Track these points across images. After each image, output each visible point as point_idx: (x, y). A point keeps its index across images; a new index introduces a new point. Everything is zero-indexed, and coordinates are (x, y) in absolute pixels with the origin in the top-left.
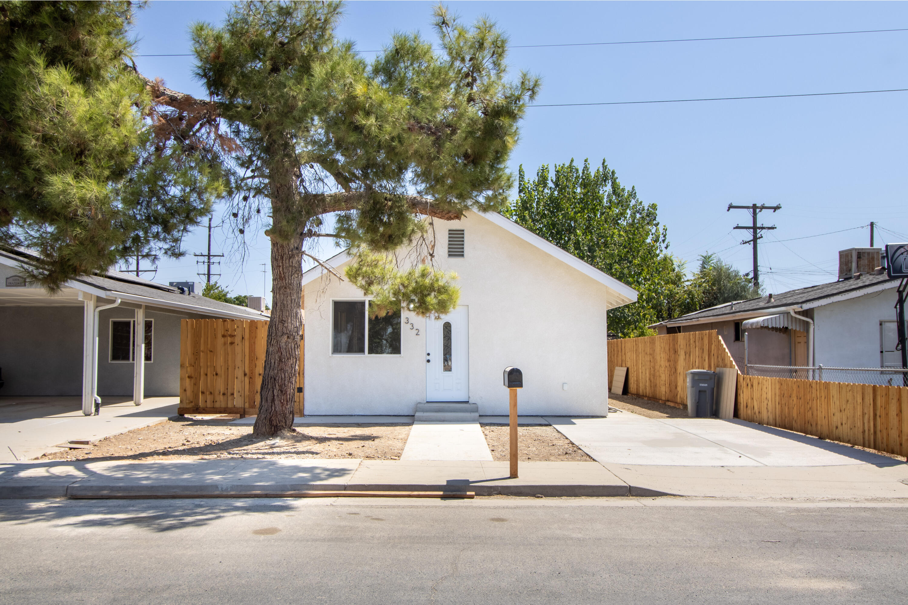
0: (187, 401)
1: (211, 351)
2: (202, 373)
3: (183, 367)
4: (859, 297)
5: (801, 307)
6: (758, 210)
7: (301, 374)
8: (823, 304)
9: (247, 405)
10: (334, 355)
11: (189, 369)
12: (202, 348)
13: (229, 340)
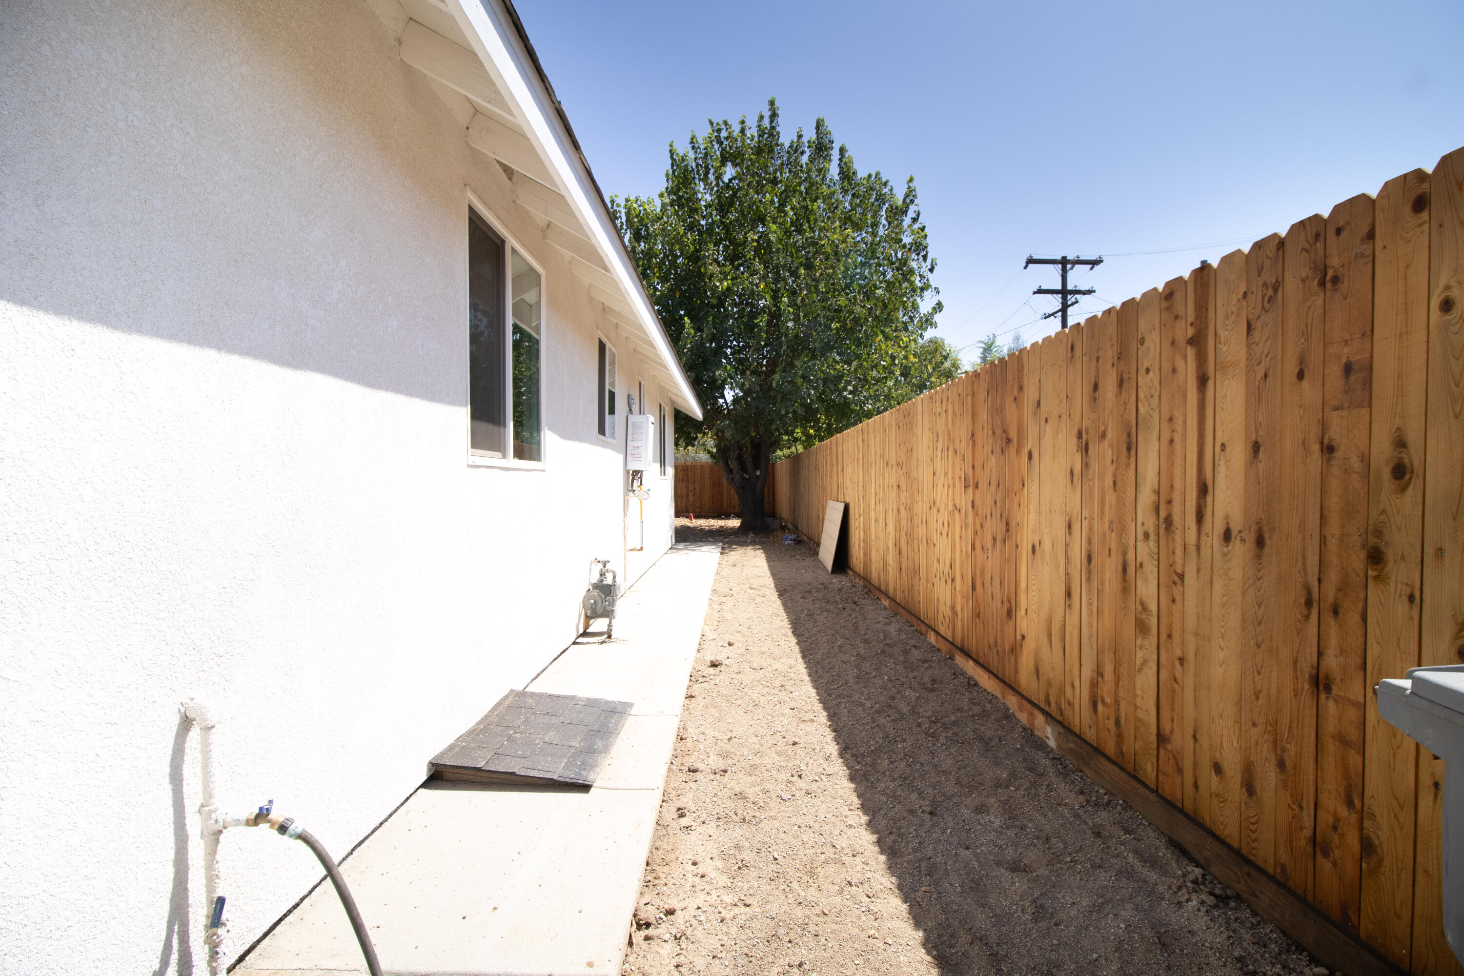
6: (1069, 266)
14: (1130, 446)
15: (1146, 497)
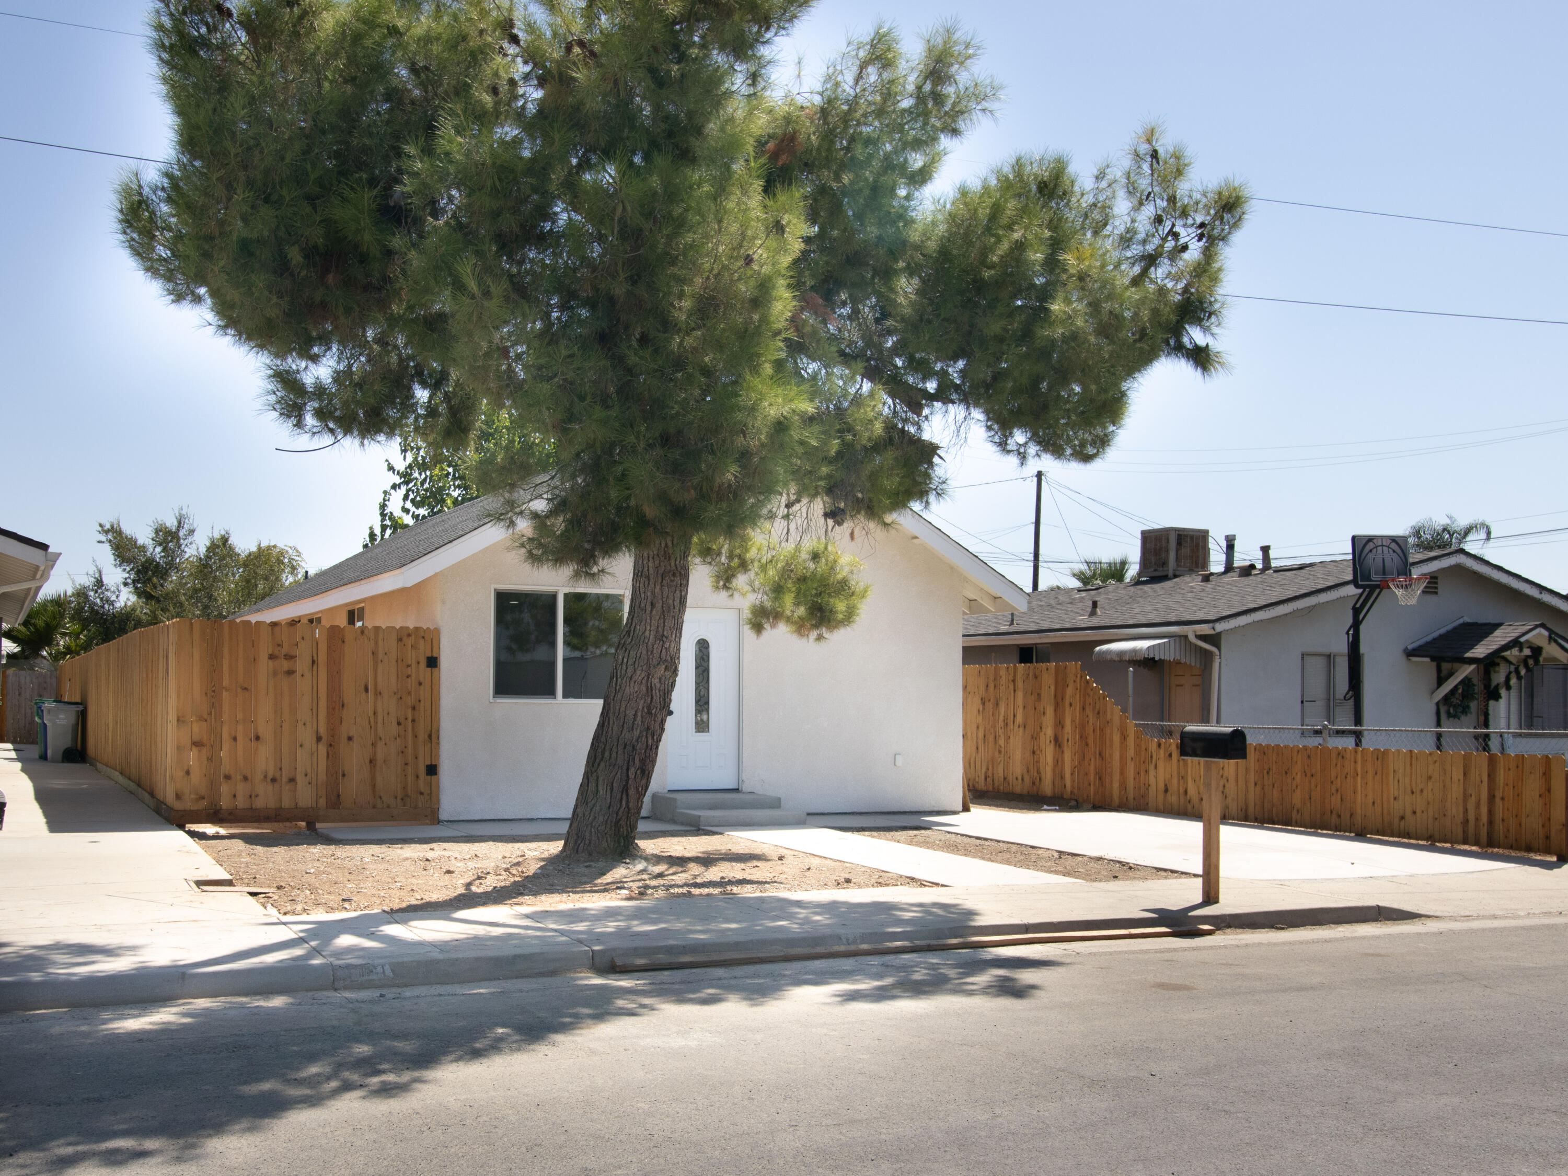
0: (193, 796)
1: (246, 689)
2: (225, 736)
3: (183, 722)
4: (1286, 614)
5: (1213, 628)
7: (434, 736)
8: (1242, 624)
9: (322, 802)
10: (499, 700)
11: (196, 728)
12: (226, 683)
13: (286, 665)
14: (997, 704)
15: (1001, 718)
